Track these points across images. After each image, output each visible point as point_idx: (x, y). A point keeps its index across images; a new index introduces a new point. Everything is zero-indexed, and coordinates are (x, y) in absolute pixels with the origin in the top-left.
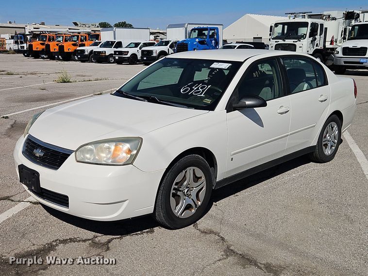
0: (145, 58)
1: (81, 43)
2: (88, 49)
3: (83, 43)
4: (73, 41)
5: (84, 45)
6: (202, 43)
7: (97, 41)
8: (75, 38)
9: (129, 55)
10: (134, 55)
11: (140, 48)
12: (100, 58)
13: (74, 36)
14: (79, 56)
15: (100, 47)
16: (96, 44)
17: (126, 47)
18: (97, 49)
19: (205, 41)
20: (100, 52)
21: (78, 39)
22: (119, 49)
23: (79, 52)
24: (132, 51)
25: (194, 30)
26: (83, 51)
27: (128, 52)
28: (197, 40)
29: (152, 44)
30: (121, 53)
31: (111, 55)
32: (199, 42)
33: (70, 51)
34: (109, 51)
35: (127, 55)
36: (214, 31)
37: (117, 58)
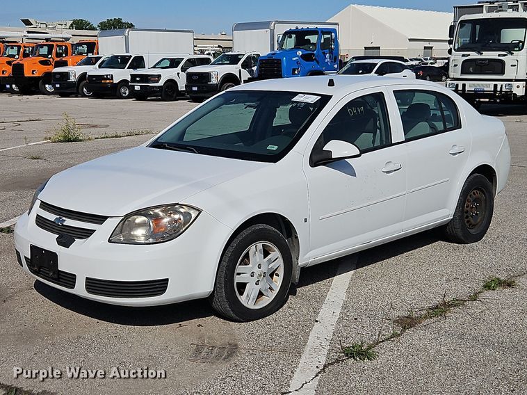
0: (195, 89)
1: (58, 59)
2: (75, 71)
3: (64, 59)
4: (40, 55)
5: (65, 64)
6: (307, 57)
7: (90, 55)
8: (44, 51)
9: (161, 83)
10: (171, 83)
11: (183, 70)
12: (101, 89)
13: (42, 46)
14: (58, 86)
15: (100, 67)
16: (90, 62)
17: (154, 67)
18: (93, 70)
19: (314, 54)
20: (100, 77)
21: (50, 52)
22: (139, 71)
23: (58, 76)
24: (167, 74)
25: (288, 34)
26: (67, 75)
27: (159, 76)
28: (300, 53)
29: (205, 62)
30: (145, 78)
31: (124, 83)
32: (303, 57)
33: (36, 75)
34: (120, 75)
35: (157, 82)
36: (329, 36)
37: (137, 88)
